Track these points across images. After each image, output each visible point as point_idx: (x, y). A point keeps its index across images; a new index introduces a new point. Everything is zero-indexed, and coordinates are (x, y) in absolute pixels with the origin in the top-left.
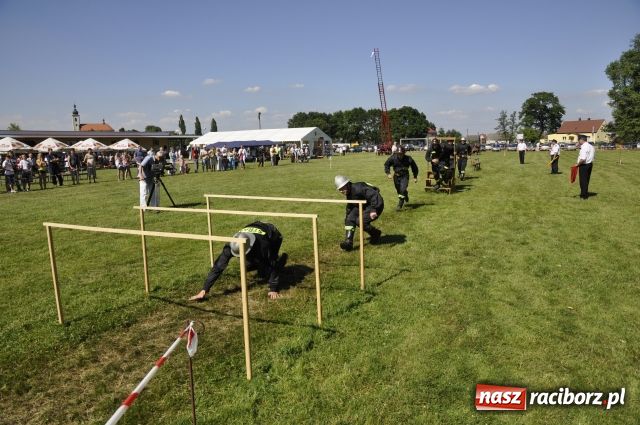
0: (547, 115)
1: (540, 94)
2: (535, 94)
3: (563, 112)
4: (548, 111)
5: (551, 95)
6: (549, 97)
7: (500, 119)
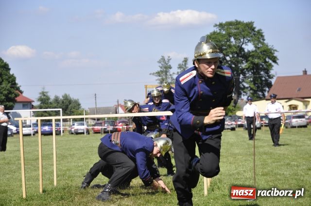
0: (244, 65)
1: (230, 24)
2: (221, 25)
3: (275, 60)
4: (246, 56)
5: (250, 26)
6: (248, 30)
7: (159, 74)
